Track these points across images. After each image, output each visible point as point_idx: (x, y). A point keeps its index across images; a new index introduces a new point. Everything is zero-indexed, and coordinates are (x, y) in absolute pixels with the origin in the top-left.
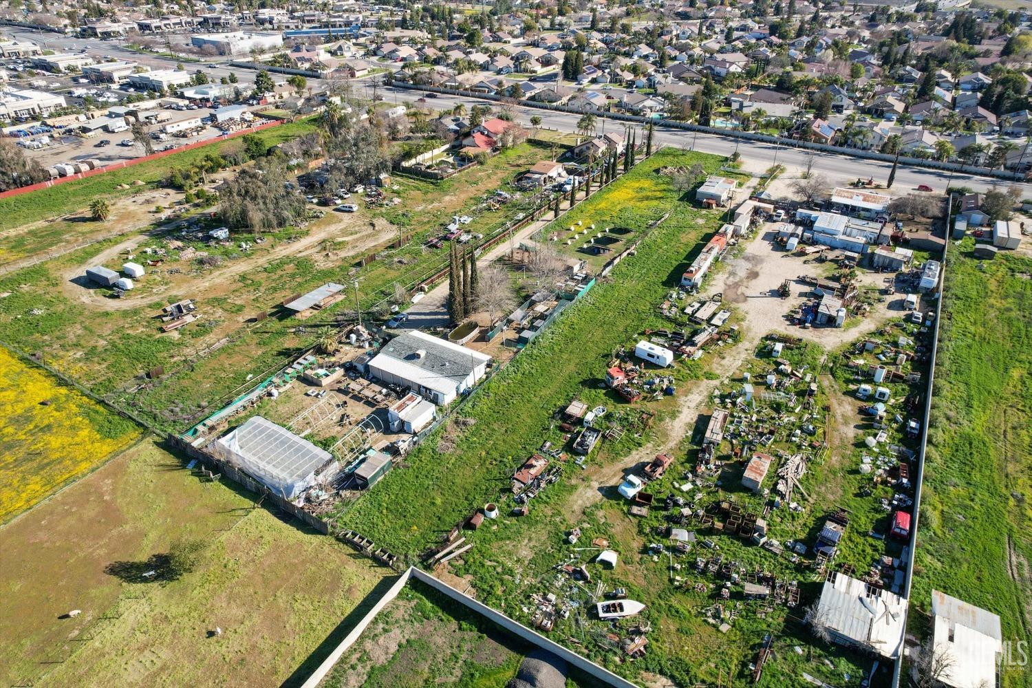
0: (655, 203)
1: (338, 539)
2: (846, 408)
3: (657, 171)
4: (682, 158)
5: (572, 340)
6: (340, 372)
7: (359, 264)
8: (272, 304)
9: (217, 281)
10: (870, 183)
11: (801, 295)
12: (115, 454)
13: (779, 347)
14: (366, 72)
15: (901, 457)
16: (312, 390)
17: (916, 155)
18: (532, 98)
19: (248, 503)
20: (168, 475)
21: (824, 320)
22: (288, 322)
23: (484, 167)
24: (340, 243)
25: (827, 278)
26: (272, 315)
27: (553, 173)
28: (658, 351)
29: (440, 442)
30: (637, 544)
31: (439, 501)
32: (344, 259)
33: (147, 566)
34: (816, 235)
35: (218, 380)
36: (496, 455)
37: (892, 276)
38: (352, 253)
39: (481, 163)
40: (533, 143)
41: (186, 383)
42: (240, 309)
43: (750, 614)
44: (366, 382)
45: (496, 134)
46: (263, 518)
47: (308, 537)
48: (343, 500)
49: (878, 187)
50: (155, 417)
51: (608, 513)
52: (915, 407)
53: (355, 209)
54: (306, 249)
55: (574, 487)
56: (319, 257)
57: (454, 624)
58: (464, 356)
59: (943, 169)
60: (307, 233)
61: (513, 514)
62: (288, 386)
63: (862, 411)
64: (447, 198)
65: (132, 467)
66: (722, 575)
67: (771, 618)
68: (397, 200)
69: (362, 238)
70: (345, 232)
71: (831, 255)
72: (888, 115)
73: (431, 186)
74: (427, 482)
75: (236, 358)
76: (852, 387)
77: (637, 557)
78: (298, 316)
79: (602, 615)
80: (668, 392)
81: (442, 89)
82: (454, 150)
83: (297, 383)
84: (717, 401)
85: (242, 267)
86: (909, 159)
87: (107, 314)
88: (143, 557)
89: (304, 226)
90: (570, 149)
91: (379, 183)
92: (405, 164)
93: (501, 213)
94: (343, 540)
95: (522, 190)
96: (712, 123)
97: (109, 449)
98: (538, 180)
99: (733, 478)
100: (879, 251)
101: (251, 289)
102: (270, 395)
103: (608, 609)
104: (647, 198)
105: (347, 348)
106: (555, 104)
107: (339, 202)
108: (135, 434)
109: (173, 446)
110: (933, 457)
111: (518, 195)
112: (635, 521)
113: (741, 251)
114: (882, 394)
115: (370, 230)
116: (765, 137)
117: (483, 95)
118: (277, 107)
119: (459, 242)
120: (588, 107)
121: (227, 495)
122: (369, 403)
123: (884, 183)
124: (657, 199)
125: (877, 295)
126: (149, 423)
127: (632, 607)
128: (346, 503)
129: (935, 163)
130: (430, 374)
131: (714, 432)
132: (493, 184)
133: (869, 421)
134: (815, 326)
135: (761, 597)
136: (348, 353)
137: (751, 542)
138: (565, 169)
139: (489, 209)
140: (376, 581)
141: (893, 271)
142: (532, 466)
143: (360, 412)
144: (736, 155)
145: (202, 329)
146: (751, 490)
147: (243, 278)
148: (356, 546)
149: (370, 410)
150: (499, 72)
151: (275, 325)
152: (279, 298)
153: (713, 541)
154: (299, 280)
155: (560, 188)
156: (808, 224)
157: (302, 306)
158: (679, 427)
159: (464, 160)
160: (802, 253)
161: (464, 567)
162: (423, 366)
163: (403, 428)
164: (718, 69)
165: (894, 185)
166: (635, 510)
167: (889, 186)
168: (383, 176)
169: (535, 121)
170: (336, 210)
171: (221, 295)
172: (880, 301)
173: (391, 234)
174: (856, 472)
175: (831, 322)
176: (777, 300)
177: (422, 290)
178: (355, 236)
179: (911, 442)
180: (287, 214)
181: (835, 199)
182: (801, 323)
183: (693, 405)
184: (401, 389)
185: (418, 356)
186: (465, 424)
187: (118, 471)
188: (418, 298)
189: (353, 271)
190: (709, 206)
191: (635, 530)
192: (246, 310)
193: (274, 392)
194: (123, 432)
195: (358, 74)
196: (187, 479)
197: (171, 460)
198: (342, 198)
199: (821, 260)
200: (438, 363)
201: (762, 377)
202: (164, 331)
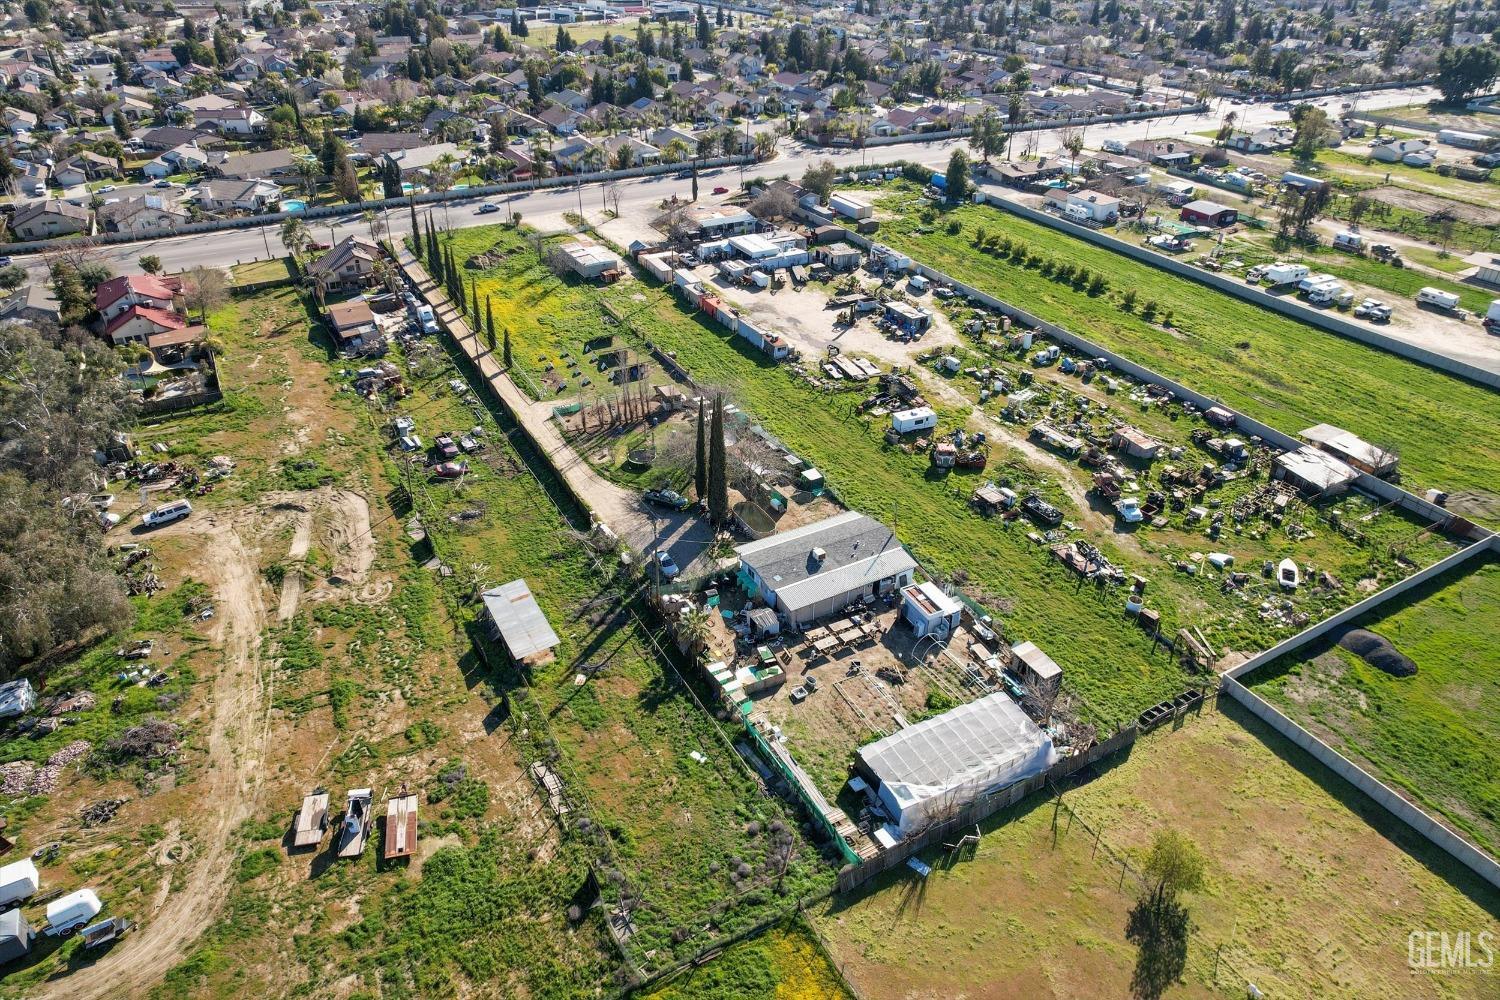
0: (553, 300)
2: (1056, 376)
3: (472, 266)
8: (451, 686)
9: (254, 745)
10: (674, 200)
13: (952, 359)
21: (917, 324)
22: (545, 678)
23: (232, 356)
24: (308, 556)
26: (498, 691)
30: (1202, 538)
32: (377, 567)
33: (1151, 948)
34: (763, 262)
38: (366, 555)
39: (220, 352)
40: (236, 293)
41: (650, 848)
42: (428, 731)
44: (821, 631)
48: (1075, 713)
49: (685, 202)
53: (189, 506)
54: (270, 601)
55: (1110, 546)
56: (328, 593)
60: (198, 585)
62: (759, 716)
63: (1064, 372)
64: (295, 417)
68: (220, 460)
69: (317, 529)
70: (267, 544)
77: (1220, 545)
79: (1292, 585)
80: (982, 439)
83: (768, 703)
85: (233, 700)
88: (1127, 950)
89: (160, 579)
93: (422, 395)
95: (377, 355)
96: (406, 191)
100: (834, 253)
101: (356, 700)
103: (1288, 579)
104: (534, 299)
108: (783, 942)
109: (854, 887)
111: (386, 362)
112: (1172, 528)
115: (301, 516)
119: (467, 451)
120: (165, 223)
122: (864, 642)
124: (543, 295)
130: (865, 564)
133: (1080, 375)
134: (919, 334)
139: (399, 398)
140: (1224, 717)
143: (878, 658)
145: (457, 797)
147: (290, 705)
149: (884, 647)
155: (417, 331)
158: (1041, 457)
160: (780, 283)
162: (840, 563)
165: (699, 194)
166: (1158, 522)
168: (121, 437)
170: (141, 530)
173: (350, 501)
174: (1144, 409)
175: (924, 323)
176: (856, 331)
183: (1007, 437)
185: (819, 557)
190: (614, 279)
191: (1182, 533)
192: (441, 723)
194: (760, 962)
199: (801, 283)
202: (404, 861)
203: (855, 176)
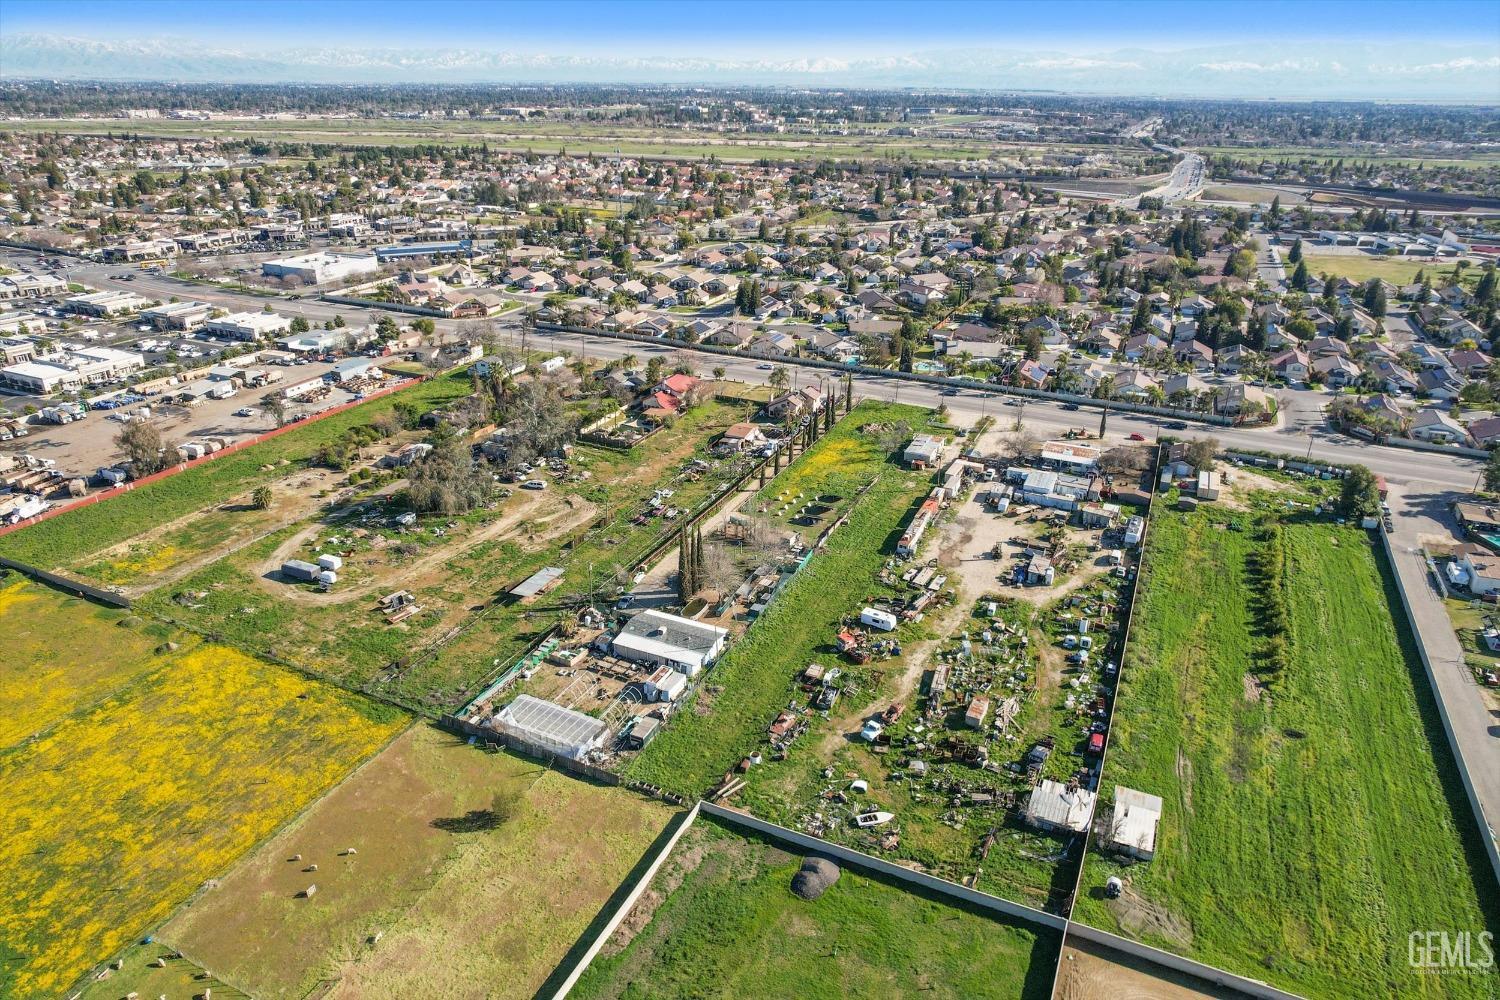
0: (862, 466)
1: (628, 788)
2: (1054, 657)
3: (860, 429)
4: (885, 412)
5: (799, 611)
6: (584, 652)
7: (568, 546)
8: (490, 591)
9: (425, 569)
10: (1082, 433)
11: (1013, 556)
12: (394, 736)
13: (993, 606)
14: (498, 308)
15: (1100, 694)
16: (561, 670)
17: (1129, 399)
18: (707, 341)
19: (537, 768)
20: (453, 751)
21: (1035, 578)
22: (514, 608)
23: (672, 431)
24: (541, 524)
25: (1038, 538)
26: (495, 601)
27: (750, 437)
28: (882, 616)
29: (697, 708)
30: (882, 774)
31: (707, 754)
32: (550, 541)
33: (466, 820)
34: (1027, 495)
35: (466, 667)
36: (749, 714)
37: (1100, 532)
38: (556, 535)
39: (669, 427)
40: (721, 400)
41: (434, 670)
42: (460, 598)
43: (977, 816)
44: (614, 660)
45: (680, 392)
46: (554, 778)
47: (601, 789)
48: (623, 759)
49: (1090, 437)
50: (420, 702)
51: (855, 753)
52: (1114, 653)
53: (545, 485)
54: (506, 532)
55: (822, 736)
56: (522, 540)
57: (743, 841)
58: (703, 630)
59: (1157, 414)
60: (500, 515)
61: (774, 759)
62: (537, 668)
63: (1068, 658)
64: (641, 469)
65: (416, 746)
66: (954, 790)
67: (995, 817)
68: (587, 474)
69: (561, 517)
70: (541, 512)
71: (1041, 515)
72: (1103, 350)
73: (619, 456)
74: (693, 740)
75: (476, 646)
76: (1059, 638)
77: (883, 784)
78: (524, 602)
79: (861, 824)
80: (895, 652)
81: (599, 330)
82: (636, 411)
83: (545, 665)
84: (939, 657)
85: (443, 554)
86: (1122, 404)
87: (321, 609)
88: (460, 814)
89: (494, 506)
90: (763, 406)
91: (562, 455)
92: (584, 431)
93: (702, 485)
94: (634, 789)
95: (720, 457)
96: (914, 368)
97: (388, 733)
98: (735, 445)
99: (958, 719)
100: (1088, 509)
101: (464, 576)
102: (523, 677)
103: (865, 820)
104: (853, 461)
105: (583, 630)
106: (736, 348)
107: (523, 478)
108: (406, 718)
109: (447, 725)
110: (1127, 692)
111: (717, 463)
112: (879, 758)
113: (953, 514)
114: (1086, 643)
115: (567, 509)
116: (973, 383)
117: (651, 337)
118: (406, 359)
119: (665, 517)
120: (775, 351)
121: (516, 763)
122: (621, 677)
123: (1096, 433)
124: (863, 461)
125: (1085, 552)
126: (416, 707)
127: (884, 817)
128: (626, 761)
129: (1147, 408)
130: (675, 648)
131: (939, 683)
132: (687, 452)
133: (1074, 666)
134: (1027, 585)
135: (985, 803)
136: (587, 635)
137: (975, 766)
138: (762, 431)
139: (689, 480)
140: (670, 817)
141: (1101, 527)
142: (784, 721)
143: (613, 686)
144: (942, 408)
145: (429, 619)
146: (974, 728)
147: (450, 565)
148: (646, 792)
149: (623, 684)
150: (660, 305)
151: (501, 611)
152: (499, 583)
153: (945, 767)
154: (511, 565)
155: (759, 453)
156: (1018, 482)
157: (527, 591)
158: (908, 682)
159: (648, 425)
160: (1013, 514)
161: (742, 798)
162: (667, 641)
163: (660, 696)
164: (916, 296)
165: (1107, 434)
166: (877, 749)
167: (1101, 436)
168: (566, 447)
169: (718, 373)
170: (522, 487)
171: (435, 584)
172: (1087, 558)
173: (590, 513)
174: (1062, 708)
175: (1041, 580)
176: (990, 563)
177: (641, 569)
178: (556, 515)
179: (1108, 680)
180: (476, 494)
181: (1046, 454)
182: (1013, 583)
183: (918, 662)
184: (650, 664)
185: (661, 633)
186: (715, 691)
187: (405, 750)
188: (640, 578)
189: (564, 553)
190: (918, 468)
191: (879, 764)
192: (467, 598)
193: (528, 673)
194: (393, 716)
195: (490, 311)
196: (471, 752)
197: (449, 738)
198: (525, 473)
199: (1032, 520)
200: (681, 638)
201: (979, 634)
202: (390, 623)
203: (1281, 464)
